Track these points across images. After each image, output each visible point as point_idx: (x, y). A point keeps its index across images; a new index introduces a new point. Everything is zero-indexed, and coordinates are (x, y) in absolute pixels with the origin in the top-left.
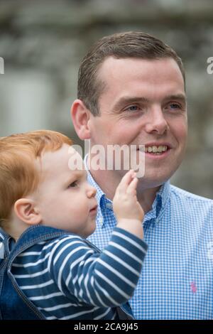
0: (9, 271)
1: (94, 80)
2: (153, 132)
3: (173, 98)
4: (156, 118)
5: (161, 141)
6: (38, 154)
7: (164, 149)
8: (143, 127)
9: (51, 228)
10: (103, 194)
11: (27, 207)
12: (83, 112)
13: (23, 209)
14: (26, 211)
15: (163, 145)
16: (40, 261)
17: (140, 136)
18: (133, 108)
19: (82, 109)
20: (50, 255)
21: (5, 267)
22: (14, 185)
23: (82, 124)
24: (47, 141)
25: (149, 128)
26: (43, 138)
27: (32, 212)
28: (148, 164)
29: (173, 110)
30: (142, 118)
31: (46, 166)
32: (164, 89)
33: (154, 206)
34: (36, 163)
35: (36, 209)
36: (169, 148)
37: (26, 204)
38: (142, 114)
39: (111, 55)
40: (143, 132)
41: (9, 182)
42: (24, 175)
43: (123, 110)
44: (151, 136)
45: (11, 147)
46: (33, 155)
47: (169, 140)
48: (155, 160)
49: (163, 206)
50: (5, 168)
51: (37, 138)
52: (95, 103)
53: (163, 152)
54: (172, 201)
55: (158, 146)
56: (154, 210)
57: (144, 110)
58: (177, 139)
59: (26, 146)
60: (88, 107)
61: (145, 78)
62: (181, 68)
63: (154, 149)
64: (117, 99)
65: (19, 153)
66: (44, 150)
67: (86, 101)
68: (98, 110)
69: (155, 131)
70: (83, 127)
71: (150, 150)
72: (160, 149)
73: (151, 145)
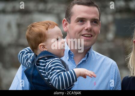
0: (35, 64)
1: (70, 11)
4: (88, 25)
5: (89, 33)
6: (47, 29)
7: (90, 36)
8: (84, 28)
9: (49, 52)
11: (43, 46)
12: (66, 23)
13: (42, 47)
14: (43, 47)
15: (90, 35)
16: (44, 64)
17: (83, 31)
18: (81, 21)
19: (66, 21)
20: (48, 63)
21: (34, 63)
22: (39, 39)
23: (65, 26)
24: (50, 25)
25: (86, 28)
26: (49, 24)
27: (45, 48)
28: (85, 41)
29: (94, 24)
30: (84, 25)
31: (49, 33)
32: (92, 16)
33: (86, 55)
34: (46, 32)
35: (46, 47)
36: (92, 36)
37: (42, 45)
38: (84, 23)
39: (76, 4)
40: (84, 30)
41: (37, 38)
42: (42, 36)
43: (78, 21)
44: (86, 31)
45: (38, 26)
46: (45, 30)
47: (92, 33)
48: (87, 39)
49: (89, 56)
50: (36, 33)
51: (47, 24)
52: (70, 19)
53: (90, 37)
54: (92, 55)
55: (88, 35)
56: (86, 57)
57: (85, 22)
58: (95, 33)
59: (43, 26)
60: (67, 21)
61: (86, 12)
62: (99, 11)
63: (87, 35)
64: (76, 18)
65: (41, 28)
66: (49, 28)
67: (67, 18)
68: (70, 21)
69: (87, 29)
70: (66, 27)
71: (85, 35)
72: (89, 36)
73: (86, 34)
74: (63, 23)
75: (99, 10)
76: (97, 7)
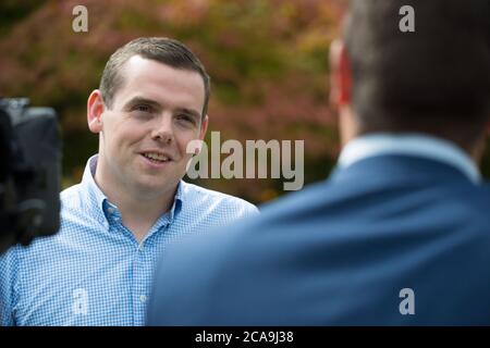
2: (157, 138)
3: (186, 111)
4: (163, 125)
5: (163, 151)
7: (164, 159)
8: (150, 131)
10: (104, 197)
12: (99, 104)
15: (164, 155)
18: (142, 109)
19: (100, 100)
23: (96, 116)
25: (154, 134)
36: (170, 160)
38: (152, 118)
40: (148, 137)
43: (134, 108)
44: (155, 143)
47: (172, 152)
53: (163, 161)
55: (159, 154)
57: (154, 115)
61: (163, 83)
63: (155, 157)
68: (112, 102)
69: (158, 137)
70: (95, 119)
71: (150, 156)
72: (161, 158)
73: (153, 152)
74: (91, 104)
75: (206, 82)
76: (201, 73)
